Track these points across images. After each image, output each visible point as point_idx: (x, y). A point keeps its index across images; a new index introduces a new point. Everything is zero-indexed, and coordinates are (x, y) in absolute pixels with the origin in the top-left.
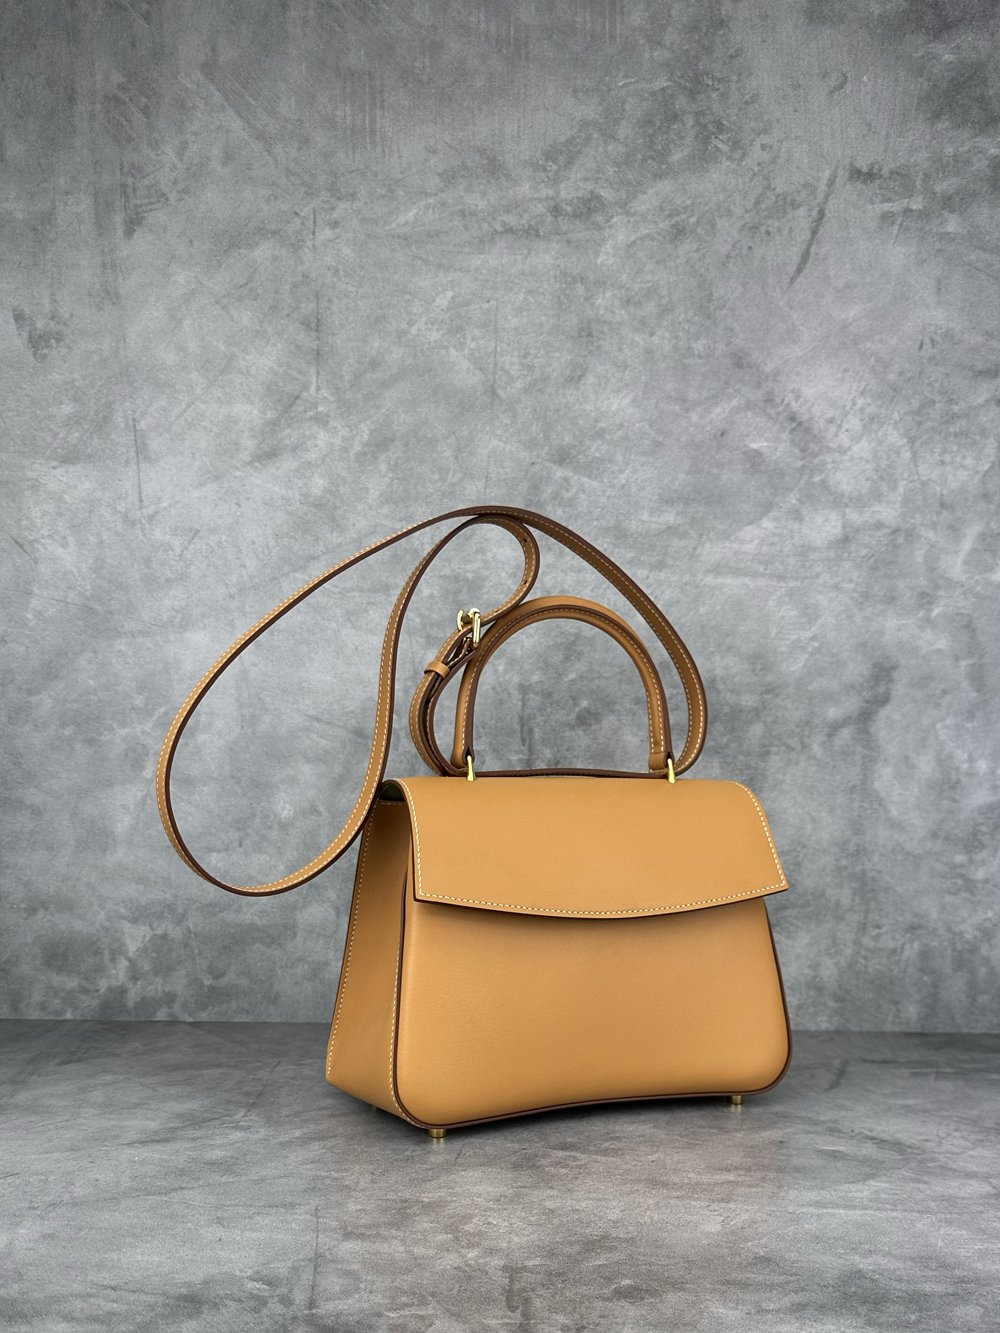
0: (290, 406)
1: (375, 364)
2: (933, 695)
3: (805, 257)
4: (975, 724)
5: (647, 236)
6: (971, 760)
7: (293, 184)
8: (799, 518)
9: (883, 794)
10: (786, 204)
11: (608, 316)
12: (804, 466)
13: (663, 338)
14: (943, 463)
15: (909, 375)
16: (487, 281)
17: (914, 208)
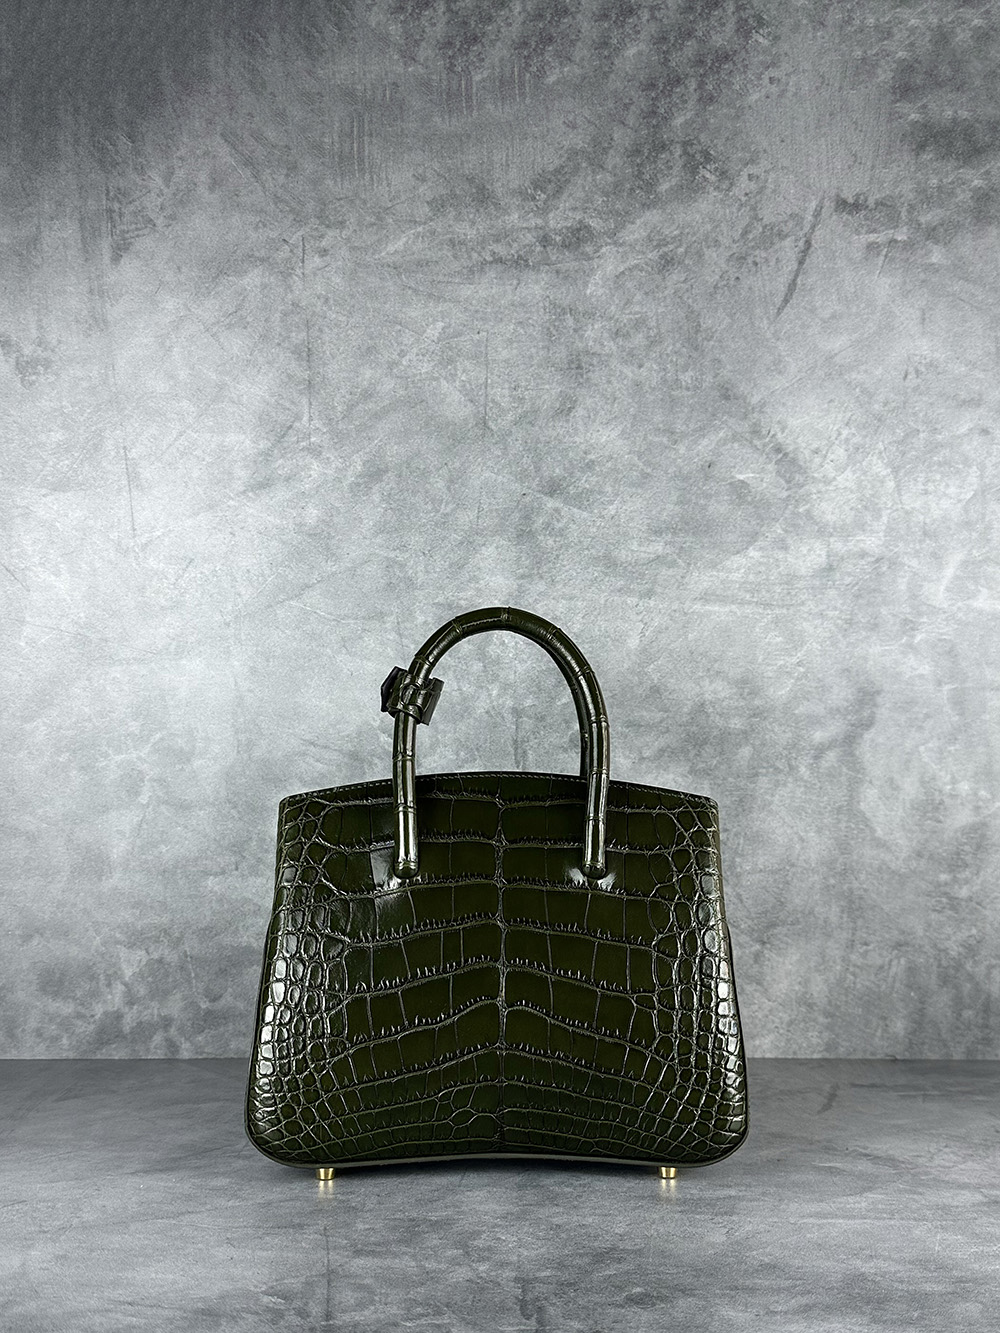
0: (283, 436)
1: (368, 395)
2: (916, 718)
3: (792, 286)
4: (957, 746)
5: (636, 266)
6: (954, 781)
7: (281, 211)
8: (785, 548)
9: (868, 815)
10: (773, 235)
11: (597, 348)
12: (789, 496)
13: (651, 370)
14: (926, 492)
15: (894, 404)
16: (477, 311)
17: (899, 239)
